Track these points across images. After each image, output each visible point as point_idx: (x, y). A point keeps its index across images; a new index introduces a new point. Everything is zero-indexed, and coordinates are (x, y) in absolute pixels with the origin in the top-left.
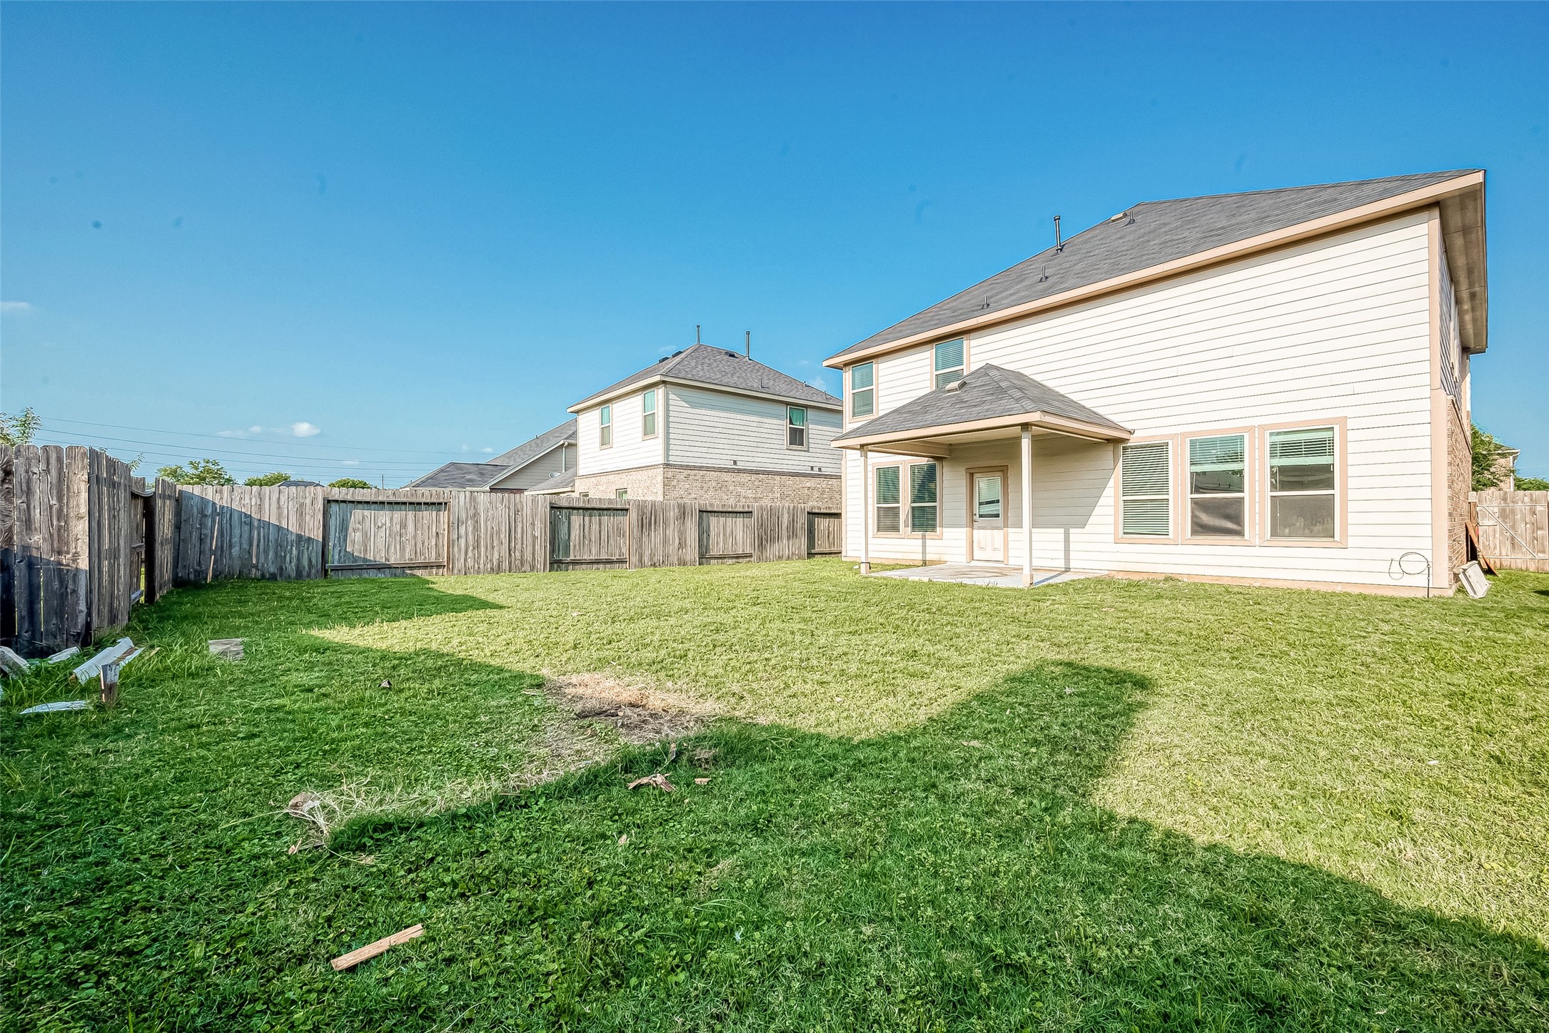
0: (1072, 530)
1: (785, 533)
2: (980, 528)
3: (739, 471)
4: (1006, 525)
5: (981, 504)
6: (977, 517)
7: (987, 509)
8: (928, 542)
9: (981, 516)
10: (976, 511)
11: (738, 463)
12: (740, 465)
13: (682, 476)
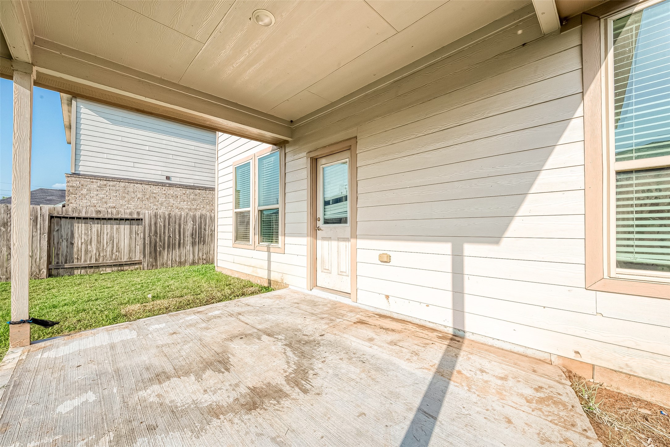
0: (469, 249)
1: (189, 240)
2: (324, 239)
3: (171, 185)
4: (354, 235)
5: (327, 203)
6: (320, 224)
7: (333, 211)
8: (274, 256)
9: (326, 222)
10: (320, 214)
11: (172, 179)
12: (174, 181)
13: (95, 186)
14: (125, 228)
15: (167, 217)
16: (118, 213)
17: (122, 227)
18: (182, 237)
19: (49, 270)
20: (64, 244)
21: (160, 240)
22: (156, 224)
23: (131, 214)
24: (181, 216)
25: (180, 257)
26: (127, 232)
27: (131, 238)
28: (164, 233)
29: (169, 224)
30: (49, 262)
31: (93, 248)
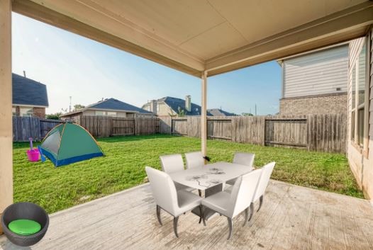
3: (340, 94)
12: (343, 90)
13: (291, 103)
14: (297, 125)
15: (324, 118)
16: (293, 116)
17: (295, 124)
18: (337, 132)
19: (265, 143)
20: (270, 132)
21: (319, 133)
22: (316, 122)
23: (300, 117)
24: (336, 116)
25: (335, 147)
26: (298, 127)
27: (300, 131)
28: (322, 128)
29: (326, 122)
30: (265, 139)
31: (281, 135)
